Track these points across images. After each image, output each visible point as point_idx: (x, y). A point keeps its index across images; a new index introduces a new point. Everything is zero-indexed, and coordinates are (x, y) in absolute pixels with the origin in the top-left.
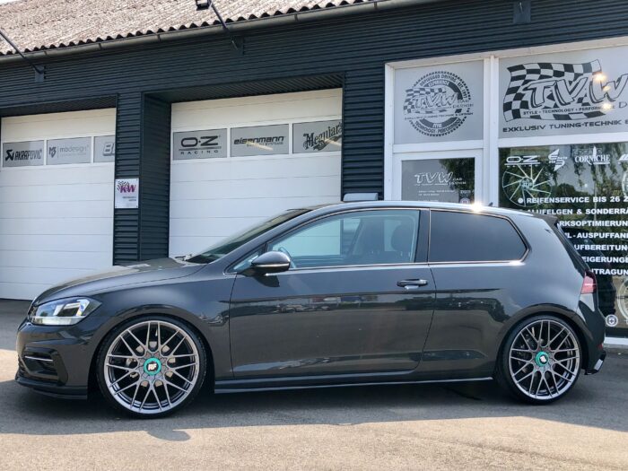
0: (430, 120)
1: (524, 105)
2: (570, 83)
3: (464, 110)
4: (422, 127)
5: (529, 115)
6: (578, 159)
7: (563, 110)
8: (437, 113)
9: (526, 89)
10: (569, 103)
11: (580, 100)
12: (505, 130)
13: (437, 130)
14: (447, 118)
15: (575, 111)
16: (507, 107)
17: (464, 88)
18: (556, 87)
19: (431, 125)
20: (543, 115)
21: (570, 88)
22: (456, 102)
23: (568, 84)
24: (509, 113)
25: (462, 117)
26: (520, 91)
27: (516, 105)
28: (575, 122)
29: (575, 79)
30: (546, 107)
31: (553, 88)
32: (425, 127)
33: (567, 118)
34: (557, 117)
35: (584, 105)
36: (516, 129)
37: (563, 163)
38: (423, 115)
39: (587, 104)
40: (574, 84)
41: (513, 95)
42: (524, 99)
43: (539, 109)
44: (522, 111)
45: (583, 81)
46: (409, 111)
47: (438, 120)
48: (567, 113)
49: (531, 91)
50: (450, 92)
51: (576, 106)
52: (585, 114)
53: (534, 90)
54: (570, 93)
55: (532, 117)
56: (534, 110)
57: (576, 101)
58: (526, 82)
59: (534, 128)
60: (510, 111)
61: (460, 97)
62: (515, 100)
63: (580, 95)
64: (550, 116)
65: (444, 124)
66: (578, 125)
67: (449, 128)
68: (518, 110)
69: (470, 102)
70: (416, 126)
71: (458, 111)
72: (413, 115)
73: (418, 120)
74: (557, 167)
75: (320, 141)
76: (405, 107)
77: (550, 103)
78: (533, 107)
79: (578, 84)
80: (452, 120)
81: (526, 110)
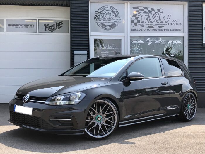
0: (105, 24)
1: (138, 21)
2: (154, 15)
3: (117, 21)
4: (102, 26)
5: (140, 25)
6: (156, 42)
7: (151, 24)
8: (107, 21)
9: (139, 16)
10: (153, 22)
11: (157, 21)
12: (132, 30)
13: (107, 28)
14: (111, 24)
15: (155, 25)
16: (133, 21)
17: (117, 13)
18: (149, 16)
19: (105, 26)
21: (154, 17)
22: (114, 18)
23: (153, 15)
24: (133, 24)
25: (117, 24)
26: (137, 16)
27: (136, 21)
28: (155, 29)
29: (155, 14)
30: (146, 23)
31: (148, 16)
32: (103, 26)
33: (152, 27)
34: (149, 27)
35: (158, 23)
36: (136, 30)
37: (151, 43)
38: (102, 21)
39: (159, 23)
40: (155, 15)
41: (135, 17)
42: (138, 19)
43: (143, 23)
44: (138, 23)
45: (158, 15)
46: (97, 20)
47: (108, 24)
48: (152, 25)
49: (141, 17)
50: (112, 14)
51: (155, 23)
52: (158, 26)
53: (142, 16)
54: (153, 18)
55: (141, 26)
56: (142, 23)
57: (155, 21)
58: (139, 13)
59: (142, 30)
60: (134, 23)
61: (116, 16)
62: (135, 19)
63: (157, 20)
64: (147, 26)
65: (110, 26)
66: (156, 30)
67: (112, 27)
68: (136, 23)
69: (120, 18)
70: (99, 26)
71: (115, 21)
72: (98, 21)
73: (100, 23)
74: (149, 44)
75: (51, 28)
76: (95, 18)
77: (147, 21)
78: (141, 22)
79: (156, 16)
80: (113, 25)
81: (139, 23)
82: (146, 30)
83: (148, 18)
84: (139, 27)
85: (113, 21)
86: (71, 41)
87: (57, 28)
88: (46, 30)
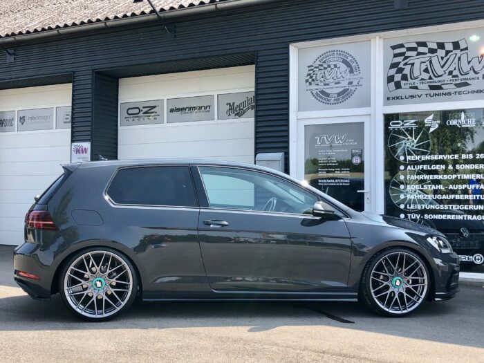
2: (442, 58)
3: (355, 83)
4: (321, 97)
5: (408, 86)
6: (449, 123)
7: (436, 81)
8: (332, 85)
9: (406, 64)
10: (441, 76)
11: (450, 73)
12: (388, 99)
13: (333, 99)
14: (341, 90)
15: (446, 82)
16: (390, 79)
17: (355, 64)
18: (431, 62)
19: (327, 95)
20: (420, 86)
21: (442, 63)
22: (348, 76)
23: (440, 59)
24: (392, 84)
25: (353, 89)
26: (401, 66)
27: (398, 77)
28: (447, 91)
29: (446, 55)
30: (422, 79)
31: (428, 63)
32: (323, 96)
33: (439, 88)
34: (432, 88)
35: (453, 77)
36: (398, 98)
37: (437, 126)
38: (321, 87)
39: (456, 76)
40: (445, 59)
41: (395, 69)
42: (404, 72)
43: (416, 81)
44: (403, 82)
45: (453, 57)
46: (310, 84)
48: (439, 84)
49: (410, 66)
50: (344, 67)
51: (447, 78)
53: (413, 64)
54: (442, 67)
55: (411, 88)
56: (413, 81)
57: (447, 73)
58: (406, 58)
59: (412, 97)
61: (351, 71)
62: (396, 73)
63: (451, 69)
64: (426, 86)
65: (339, 94)
66: (449, 94)
67: (343, 97)
68: (400, 82)
69: (360, 75)
70: (316, 96)
71: (350, 83)
72: (313, 86)
73: (317, 91)
74: (432, 130)
75: (240, 110)
76: (307, 81)
77: (426, 76)
78: (411, 79)
79: (448, 59)
80: (345, 90)
81: (406, 82)
82: (424, 96)
83: (429, 67)
84: (405, 91)
85: (344, 84)
86: (256, 133)
87: (249, 108)
88: (230, 115)
